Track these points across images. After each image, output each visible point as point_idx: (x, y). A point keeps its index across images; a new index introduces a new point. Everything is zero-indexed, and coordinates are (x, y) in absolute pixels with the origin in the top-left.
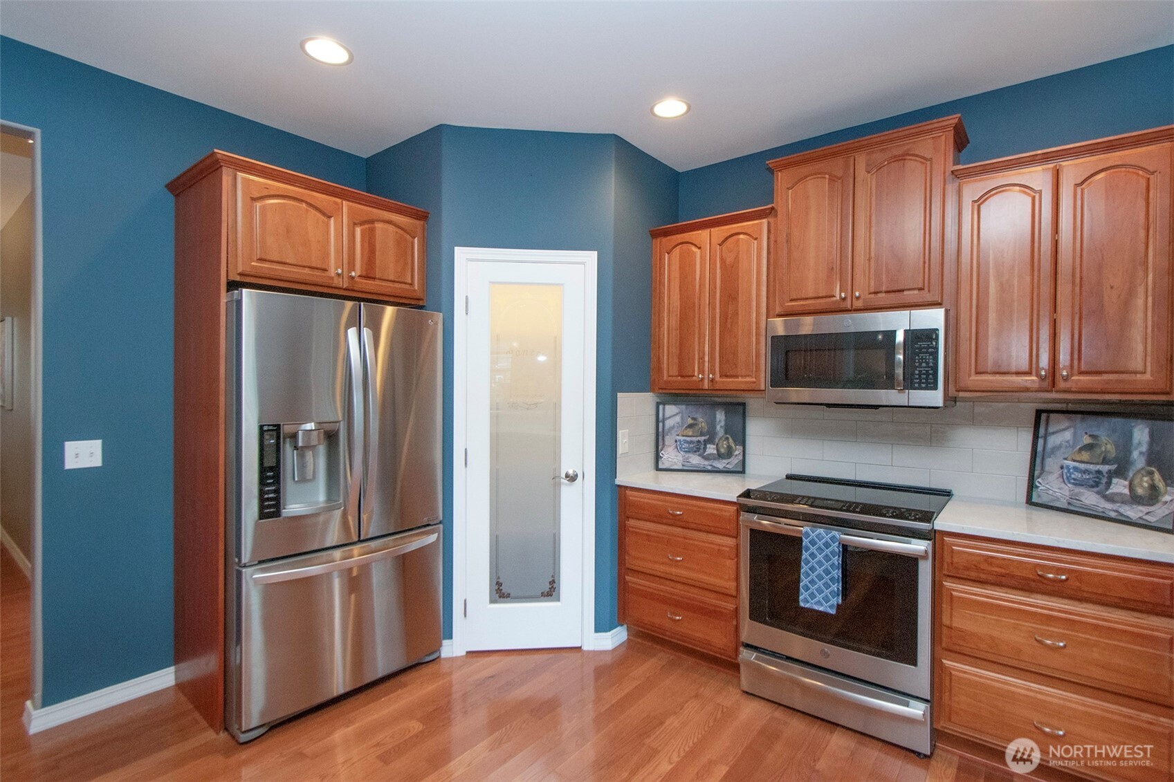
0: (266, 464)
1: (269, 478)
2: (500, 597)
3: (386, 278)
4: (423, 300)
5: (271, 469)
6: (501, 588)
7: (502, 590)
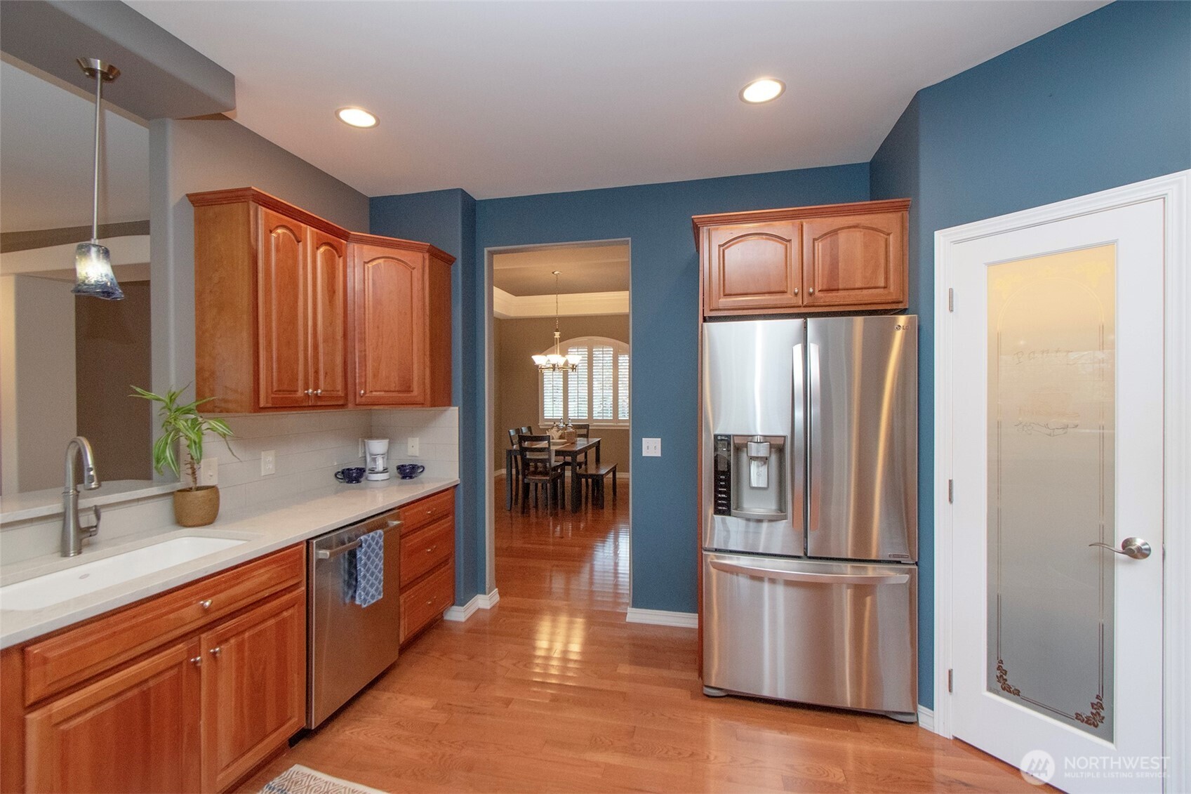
0: (720, 468)
1: (721, 480)
2: (1004, 689)
3: (852, 287)
4: (902, 302)
5: (723, 473)
6: (1005, 677)
7: (1006, 680)
